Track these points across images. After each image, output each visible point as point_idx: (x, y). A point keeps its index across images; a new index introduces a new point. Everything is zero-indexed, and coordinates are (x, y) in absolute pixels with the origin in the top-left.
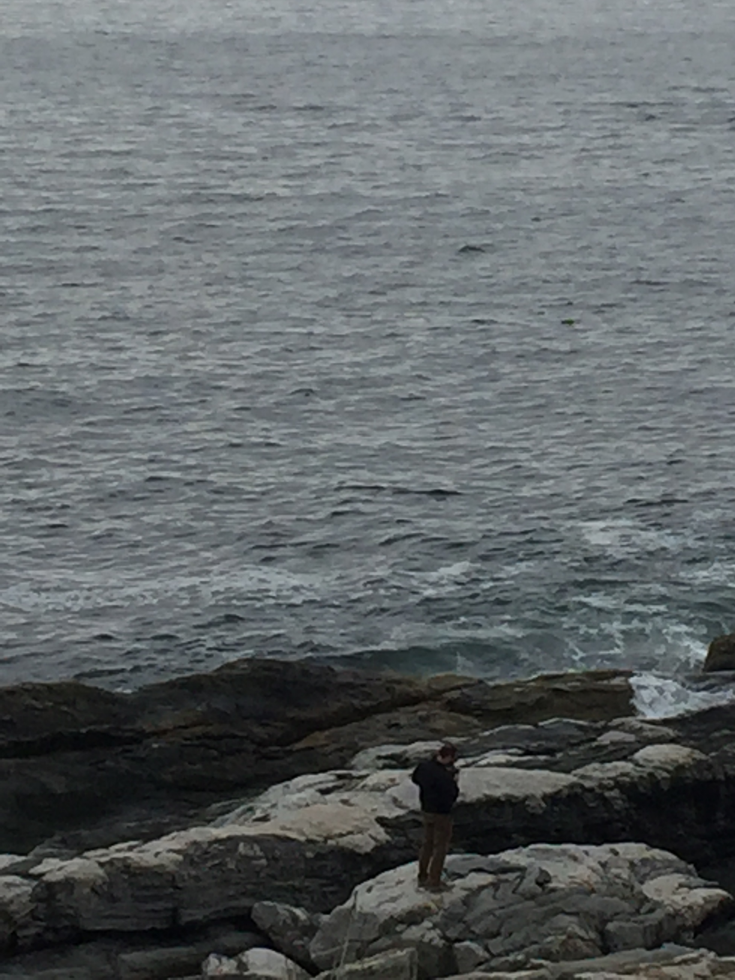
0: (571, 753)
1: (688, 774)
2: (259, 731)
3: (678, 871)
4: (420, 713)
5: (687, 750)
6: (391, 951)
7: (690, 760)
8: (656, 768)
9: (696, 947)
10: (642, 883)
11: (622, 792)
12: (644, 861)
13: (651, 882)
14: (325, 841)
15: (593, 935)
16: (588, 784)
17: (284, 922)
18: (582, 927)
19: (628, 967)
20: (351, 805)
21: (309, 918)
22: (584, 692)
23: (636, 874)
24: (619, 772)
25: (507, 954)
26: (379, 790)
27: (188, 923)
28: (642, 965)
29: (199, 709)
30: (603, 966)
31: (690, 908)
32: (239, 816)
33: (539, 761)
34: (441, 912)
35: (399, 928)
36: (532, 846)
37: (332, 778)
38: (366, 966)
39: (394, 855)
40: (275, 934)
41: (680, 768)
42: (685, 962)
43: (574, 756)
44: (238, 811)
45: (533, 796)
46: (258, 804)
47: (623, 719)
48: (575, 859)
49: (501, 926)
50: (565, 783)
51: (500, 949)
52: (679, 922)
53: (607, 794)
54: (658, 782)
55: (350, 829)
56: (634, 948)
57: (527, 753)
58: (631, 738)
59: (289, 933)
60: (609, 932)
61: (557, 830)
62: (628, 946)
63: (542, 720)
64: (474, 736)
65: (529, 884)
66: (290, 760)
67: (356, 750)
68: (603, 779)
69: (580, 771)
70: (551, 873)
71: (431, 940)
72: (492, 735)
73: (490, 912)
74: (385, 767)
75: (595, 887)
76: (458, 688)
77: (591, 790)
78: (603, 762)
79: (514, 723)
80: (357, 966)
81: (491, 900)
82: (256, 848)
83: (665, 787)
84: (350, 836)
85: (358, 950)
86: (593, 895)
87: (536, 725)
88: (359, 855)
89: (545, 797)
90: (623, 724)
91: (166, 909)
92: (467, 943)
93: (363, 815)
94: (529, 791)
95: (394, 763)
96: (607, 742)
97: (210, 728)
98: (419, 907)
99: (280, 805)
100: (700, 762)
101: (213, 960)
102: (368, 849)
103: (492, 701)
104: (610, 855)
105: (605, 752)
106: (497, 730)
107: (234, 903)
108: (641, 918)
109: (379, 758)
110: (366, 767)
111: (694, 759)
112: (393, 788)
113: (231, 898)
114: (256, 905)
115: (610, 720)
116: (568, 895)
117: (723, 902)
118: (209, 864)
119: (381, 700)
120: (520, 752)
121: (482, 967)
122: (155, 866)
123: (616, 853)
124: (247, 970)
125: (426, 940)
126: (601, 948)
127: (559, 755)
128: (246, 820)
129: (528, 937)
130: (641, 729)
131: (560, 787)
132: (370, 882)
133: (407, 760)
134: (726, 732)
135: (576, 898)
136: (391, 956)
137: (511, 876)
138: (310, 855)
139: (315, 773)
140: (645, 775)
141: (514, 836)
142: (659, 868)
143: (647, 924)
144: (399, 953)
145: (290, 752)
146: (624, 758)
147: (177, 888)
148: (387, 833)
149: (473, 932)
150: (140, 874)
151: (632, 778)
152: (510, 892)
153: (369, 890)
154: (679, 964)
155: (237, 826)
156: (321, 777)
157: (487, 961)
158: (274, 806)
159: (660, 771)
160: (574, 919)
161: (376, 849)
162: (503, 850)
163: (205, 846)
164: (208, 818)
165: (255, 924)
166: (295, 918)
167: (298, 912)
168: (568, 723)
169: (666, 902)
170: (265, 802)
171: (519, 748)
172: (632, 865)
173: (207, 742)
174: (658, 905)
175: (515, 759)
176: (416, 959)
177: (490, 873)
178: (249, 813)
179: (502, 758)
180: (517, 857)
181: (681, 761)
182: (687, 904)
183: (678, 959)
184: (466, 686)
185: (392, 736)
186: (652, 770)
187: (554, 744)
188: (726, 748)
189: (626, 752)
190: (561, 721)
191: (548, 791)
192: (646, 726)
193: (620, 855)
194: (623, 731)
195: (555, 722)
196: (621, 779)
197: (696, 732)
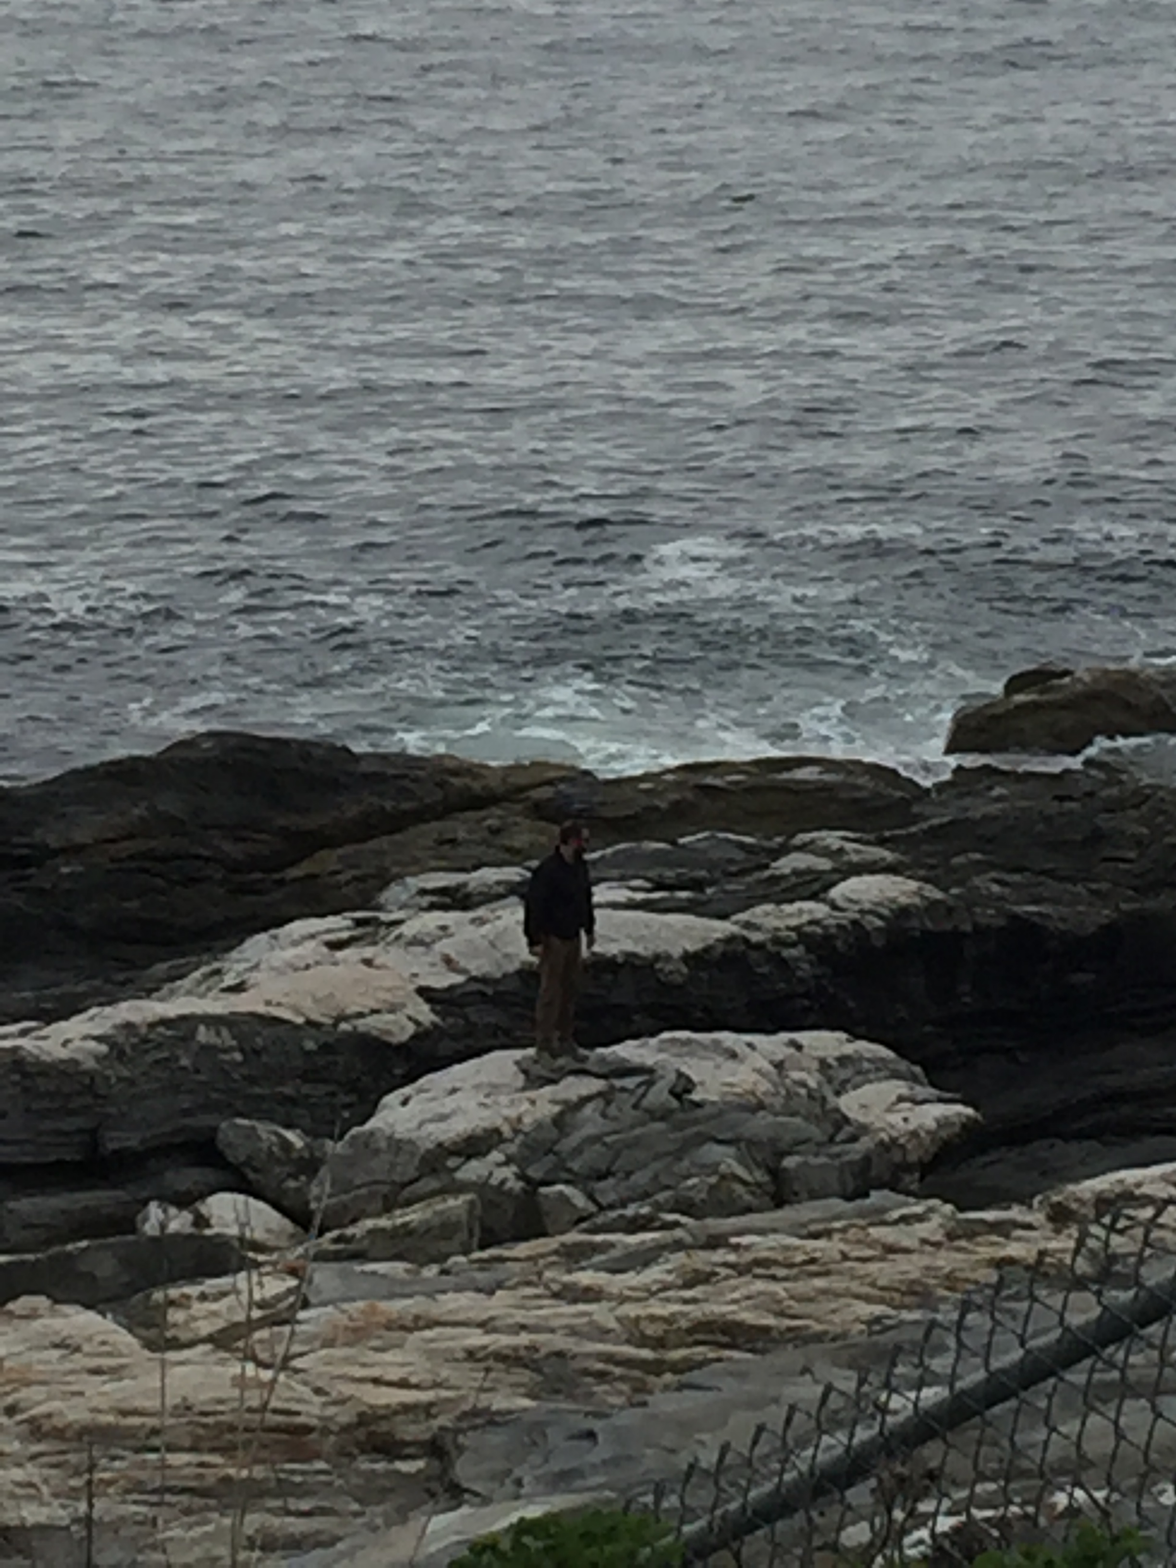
0: (730, 887)
1: (915, 923)
2: (231, 849)
3: (896, 1075)
4: (489, 822)
5: (913, 885)
6: (438, 1199)
7: (917, 900)
8: (862, 912)
9: (920, 1196)
10: (838, 1093)
11: (808, 950)
12: (843, 1060)
13: (852, 1093)
14: (335, 1025)
15: (760, 1176)
16: (755, 937)
17: (271, 1153)
18: (741, 1161)
19: (813, 1228)
20: (378, 968)
21: (307, 1146)
22: (751, 790)
23: (830, 1081)
24: (805, 918)
25: (624, 1205)
26: (422, 943)
27: (115, 1152)
28: (837, 1225)
29: (136, 812)
30: (775, 1225)
31: (914, 1134)
32: (199, 983)
33: (680, 900)
34: (521, 1137)
35: (451, 1163)
36: (666, 1035)
37: (349, 923)
38: (399, 1221)
39: (446, 1047)
40: (256, 1170)
41: (904, 912)
42: (905, 1219)
43: (734, 892)
44: (197, 974)
45: (668, 958)
46: (226, 965)
47: (815, 835)
48: (733, 1055)
49: (613, 1162)
50: (718, 935)
51: (612, 1197)
52: (897, 1156)
53: (787, 953)
54: (868, 933)
55: (375, 1006)
56: (826, 1196)
57: (659, 886)
58: (824, 864)
59: (277, 1170)
60: (785, 1170)
61: (705, 1010)
62: (814, 1196)
63: (684, 835)
65: (659, 1095)
66: (278, 895)
67: (385, 880)
68: (777, 929)
69: (742, 916)
70: (695, 1078)
71: (503, 1182)
72: (603, 857)
73: (596, 1139)
74: (432, 907)
75: (768, 1100)
76: (550, 782)
77: (760, 947)
78: (779, 903)
79: (638, 839)
80: (383, 1222)
81: (601, 1120)
82: (225, 1032)
83: (879, 942)
84: (376, 1017)
85: (385, 1197)
86: (761, 1113)
87: (674, 843)
88: (388, 1045)
89: (687, 957)
90: (812, 842)
91: (80, 1131)
92: (560, 1187)
93: (398, 983)
94: (662, 948)
95: (448, 900)
96: (787, 871)
97: (153, 844)
98: (485, 1130)
99: (263, 966)
100: (934, 904)
101: (154, 1210)
102: (404, 1037)
103: (603, 804)
104: (792, 1050)
105: (784, 885)
106: (612, 849)
107: (188, 1121)
108: (836, 1149)
109: (423, 892)
110: (402, 907)
111: (923, 897)
112: (445, 941)
113: (187, 1113)
114: (224, 1125)
115: (793, 836)
116: (720, 1114)
117: (968, 1126)
118: (150, 1058)
119: (428, 801)
120: (648, 885)
121: (584, 1225)
122: (62, 1061)
123: (799, 1047)
124: (208, 1225)
125: (494, 1182)
126: (773, 1198)
127: (710, 891)
128: (209, 989)
129: (656, 1177)
130: (841, 850)
131: (711, 942)
132: (407, 1090)
133: (468, 896)
134: (978, 856)
135: (735, 1116)
136: (440, 1207)
137: (630, 1082)
138: (310, 1045)
139: (323, 915)
140: (844, 922)
141: (636, 1017)
142: (868, 1071)
143: (846, 1158)
144: (452, 1202)
145: (281, 883)
146: (814, 897)
147: (97, 1096)
148: (433, 1010)
149: (569, 1171)
150: (40, 1074)
151: (825, 928)
152: (627, 1108)
153: (405, 1103)
154: (896, 1222)
155: (194, 999)
156: (332, 921)
157: (591, 1216)
158: (256, 967)
159: (870, 918)
160: (731, 1150)
161: (414, 1037)
162: (619, 1040)
163: (143, 1030)
164: (149, 986)
165: (220, 1155)
166: (286, 1145)
167: (290, 1135)
168: (728, 841)
169: (878, 1125)
170: (238, 961)
171: (647, 879)
172: (824, 1065)
173: (148, 865)
174: (864, 1129)
175: (640, 896)
176: (478, 1211)
177: (598, 1076)
178: (216, 978)
179: (621, 895)
180: (642, 1051)
181: (903, 900)
182: (911, 1127)
183: (895, 1214)
184: (562, 780)
185: (443, 858)
186: (857, 916)
187: (703, 873)
188: (977, 881)
189: (816, 886)
190: (713, 837)
191: (691, 947)
192: (849, 846)
193: (806, 1050)
194: (813, 852)
195: (705, 839)
196: (808, 929)
197: (930, 855)
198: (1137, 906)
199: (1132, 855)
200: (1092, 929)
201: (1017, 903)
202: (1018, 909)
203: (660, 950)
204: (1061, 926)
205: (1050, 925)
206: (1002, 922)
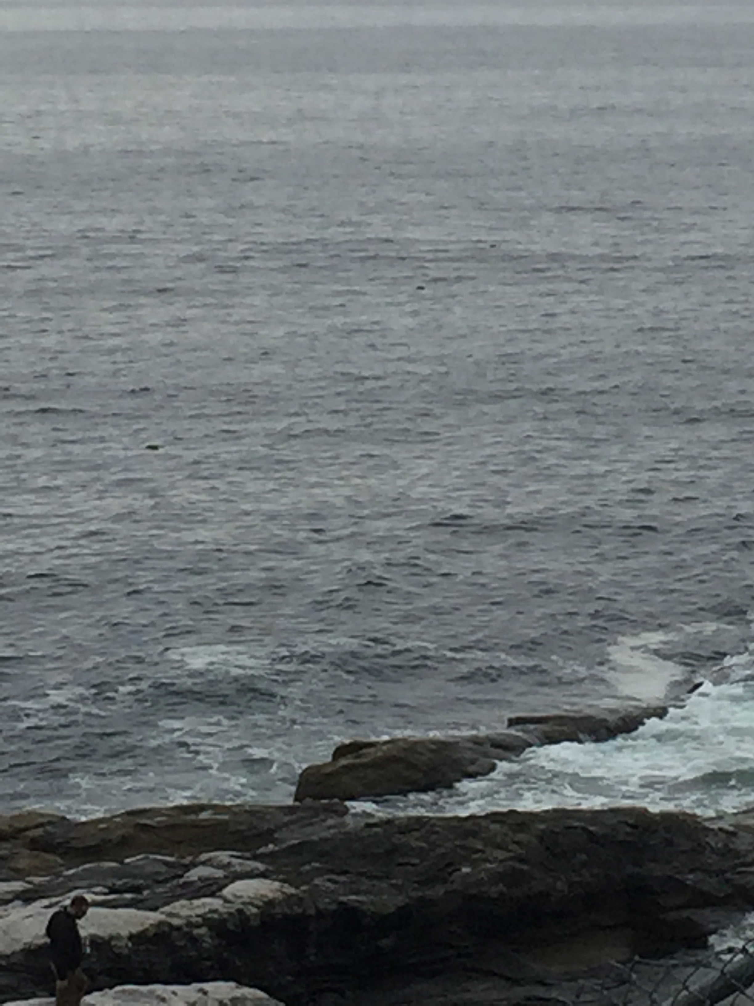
0: (158, 890)
1: (278, 910)
5: (277, 884)
7: (278, 895)
8: (243, 903)
11: (210, 929)
12: (234, 1001)
16: (176, 922)
22: (172, 827)
24: (207, 909)
33: (125, 899)
36: (118, 988)
41: (270, 903)
43: (161, 893)
45: (118, 937)
47: (212, 854)
48: (163, 1000)
50: (151, 922)
53: (196, 932)
54: (248, 918)
57: (113, 891)
58: (220, 873)
61: (144, 971)
63: (127, 857)
64: (58, 875)
68: (191, 916)
69: (167, 909)
72: (76, 873)
76: (41, 825)
77: (179, 928)
78: (190, 899)
79: (98, 861)
83: (255, 923)
87: (122, 863)
89: (131, 937)
90: (210, 860)
94: (115, 931)
96: (195, 878)
100: (290, 896)
103: (74, 838)
104: (200, 995)
105: (192, 888)
106: (81, 868)
111: (283, 893)
115: (197, 856)
120: (106, 890)
123: (205, 993)
127: (146, 893)
130: (229, 864)
131: (147, 926)
134: (317, 865)
140: (232, 910)
141: (100, 978)
146: (212, 895)
151: (221, 914)
159: (250, 907)
168: (155, 860)
171: (105, 886)
172: (222, 1004)
180: (103, 999)
181: (271, 895)
184: (50, 823)
186: (241, 906)
187: (141, 882)
188: (317, 881)
189: (214, 888)
190: (147, 858)
191: (134, 931)
192: (234, 861)
193: (209, 994)
194: (212, 866)
195: (142, 859)
196: (209, 916)
197: (286, 865)
198: (420, 894)
199: (416, 861)
200: (392, 910)
201: (345, 895)
202: (343, 899)
203: (114, 933)
204: (372, 909)
205: (365, 907)
206: (334, 907)
